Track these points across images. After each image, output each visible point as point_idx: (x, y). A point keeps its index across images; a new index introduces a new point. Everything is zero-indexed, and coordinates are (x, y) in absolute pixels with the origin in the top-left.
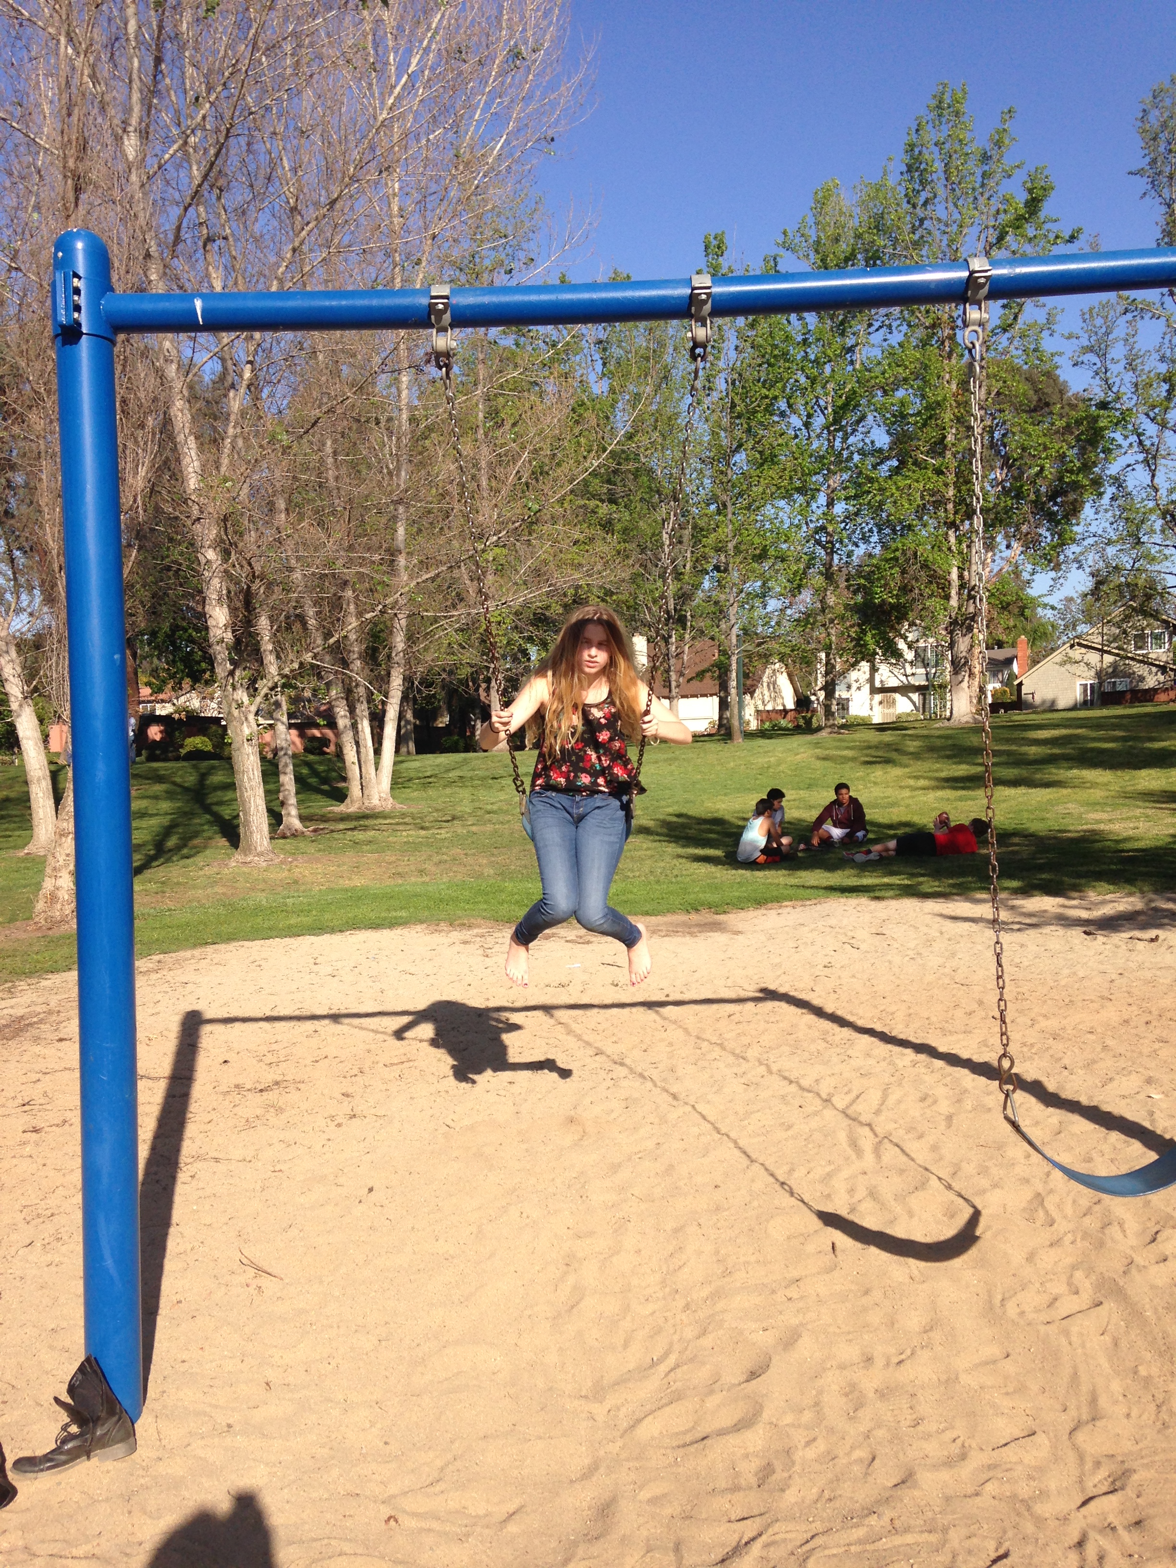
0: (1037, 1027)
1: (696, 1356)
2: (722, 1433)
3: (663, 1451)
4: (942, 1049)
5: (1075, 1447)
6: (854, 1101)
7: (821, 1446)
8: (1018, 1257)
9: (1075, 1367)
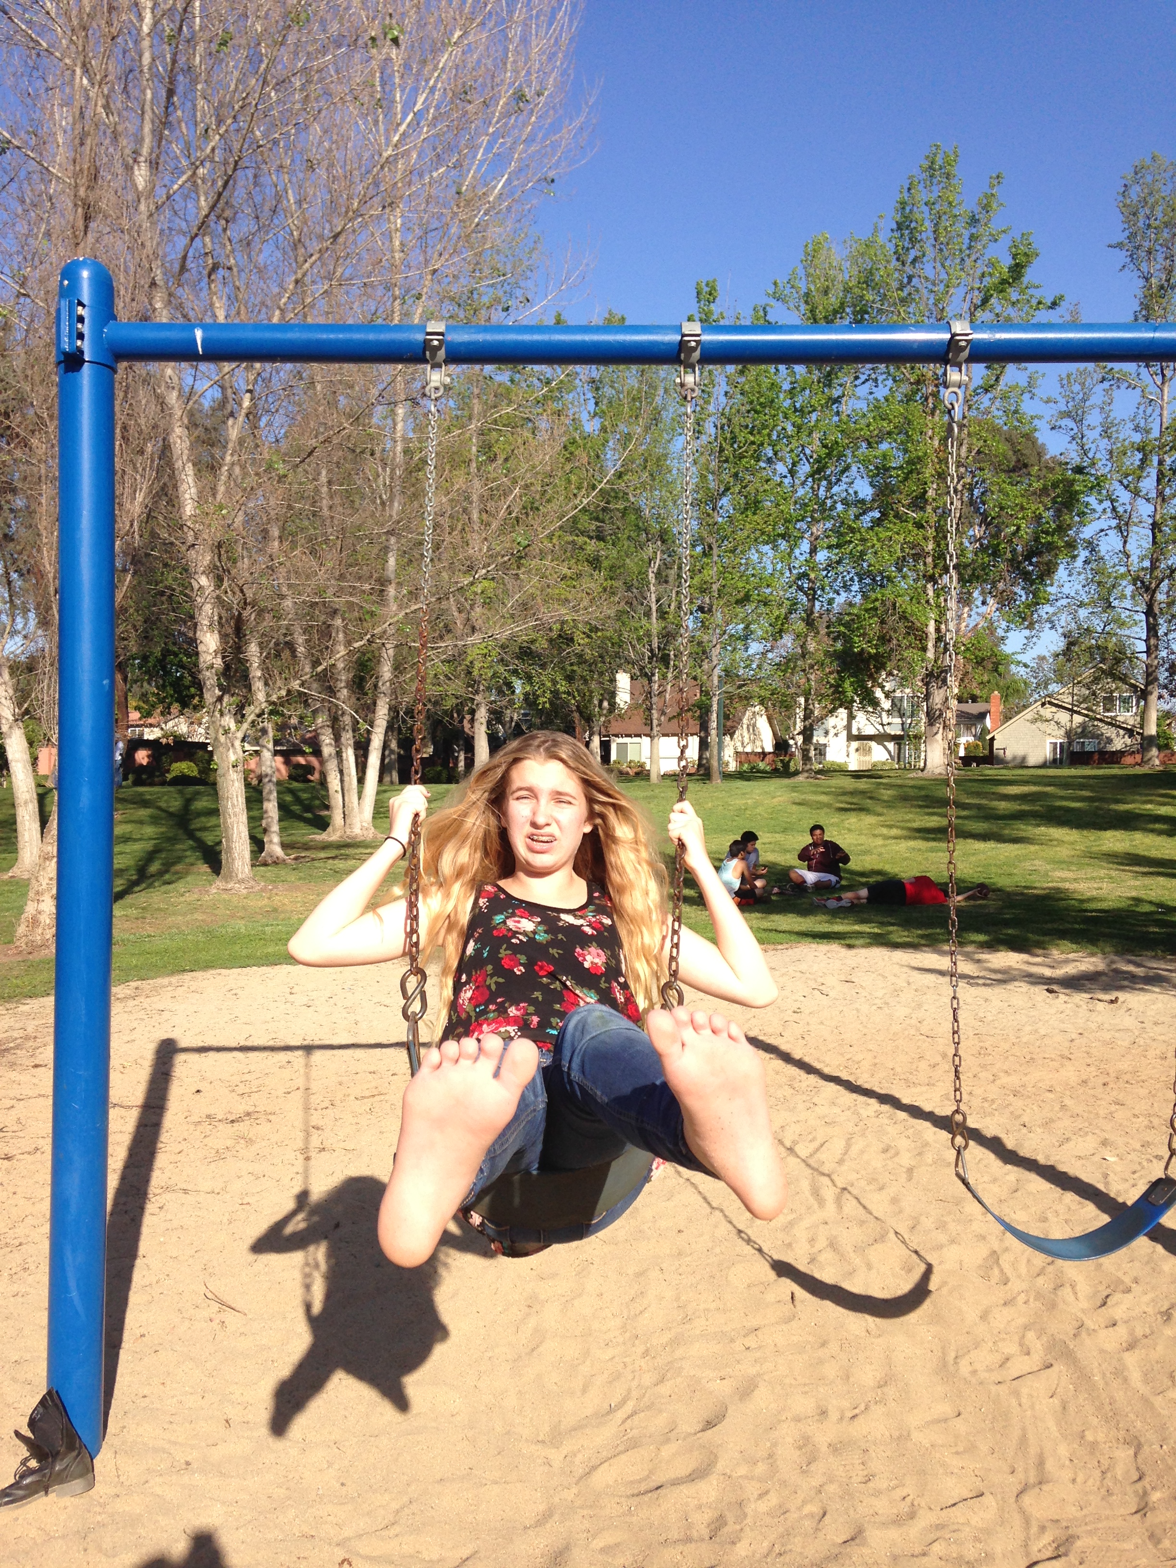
0: (998, 1082)
1: (653, 1403)
2: (676, 1482)
3: (617, 1499)
4: (905, 1101)
5: (1022, 1511)
6: (817, 1150)
7: (773, 1500)
8: (972, 1315)
9: (1024, 1429)
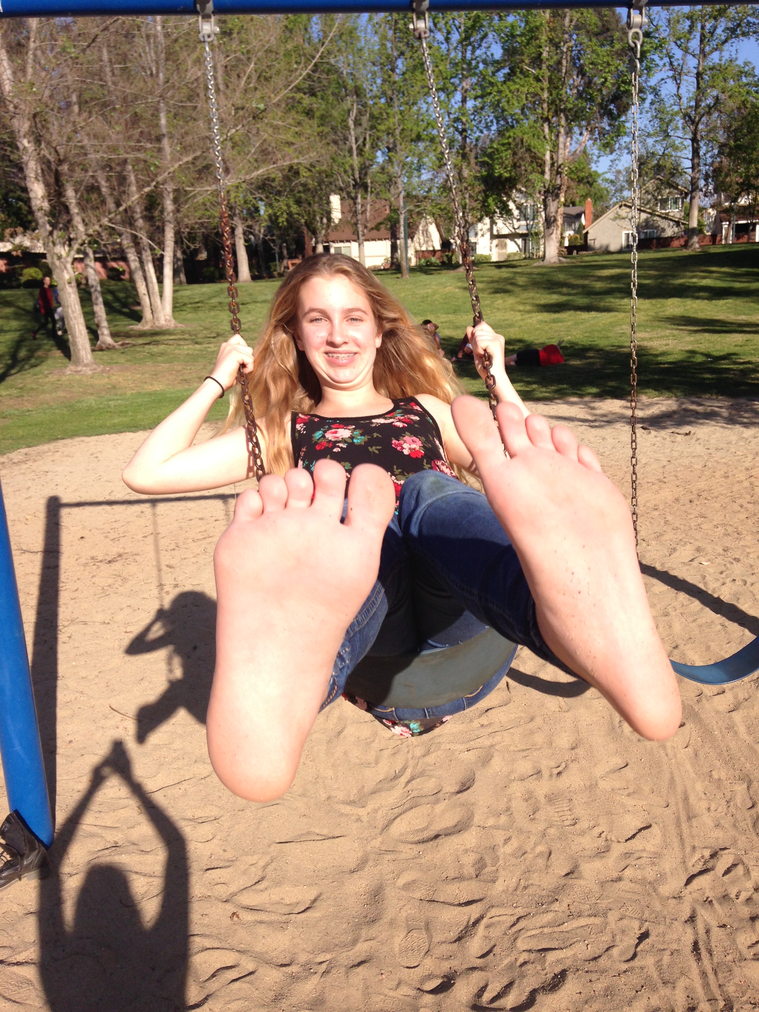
1: (424, 770)
2: (448, 832)
3: (410, 846)
7: (514, 844)
9: (672, 773)
